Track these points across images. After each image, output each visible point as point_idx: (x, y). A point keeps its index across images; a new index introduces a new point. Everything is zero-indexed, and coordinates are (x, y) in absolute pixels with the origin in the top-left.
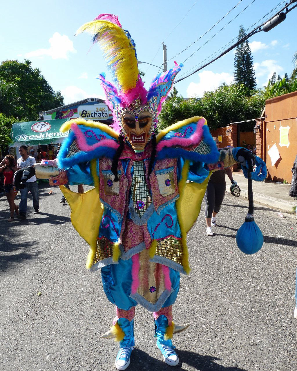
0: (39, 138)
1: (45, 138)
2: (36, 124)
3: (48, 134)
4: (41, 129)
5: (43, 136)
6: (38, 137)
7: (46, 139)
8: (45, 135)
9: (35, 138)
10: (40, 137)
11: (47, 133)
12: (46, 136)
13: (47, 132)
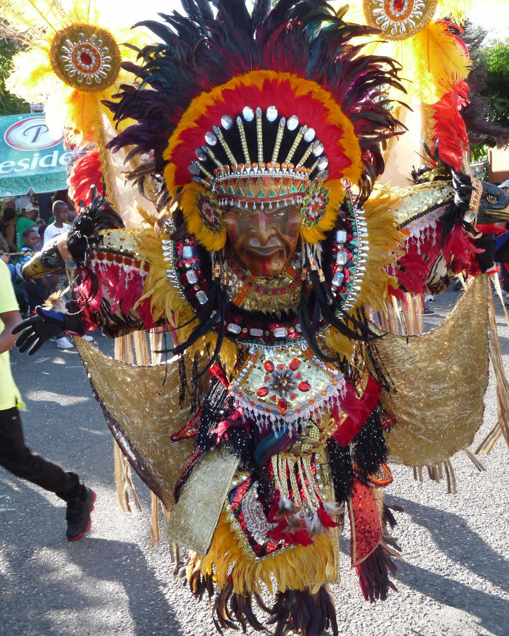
0: (28, 170)
1: (50, 168)
2: (20, 124)
3: (59, 156)
4: (34, 140)
5: (42, 164)
6: (26, 166)
7: (51, 171)
8: (49, 160)
9: (16, 170)
10: (34, 165)
11: (56, 153)
12: (54, 164)
13: (55, 148)
